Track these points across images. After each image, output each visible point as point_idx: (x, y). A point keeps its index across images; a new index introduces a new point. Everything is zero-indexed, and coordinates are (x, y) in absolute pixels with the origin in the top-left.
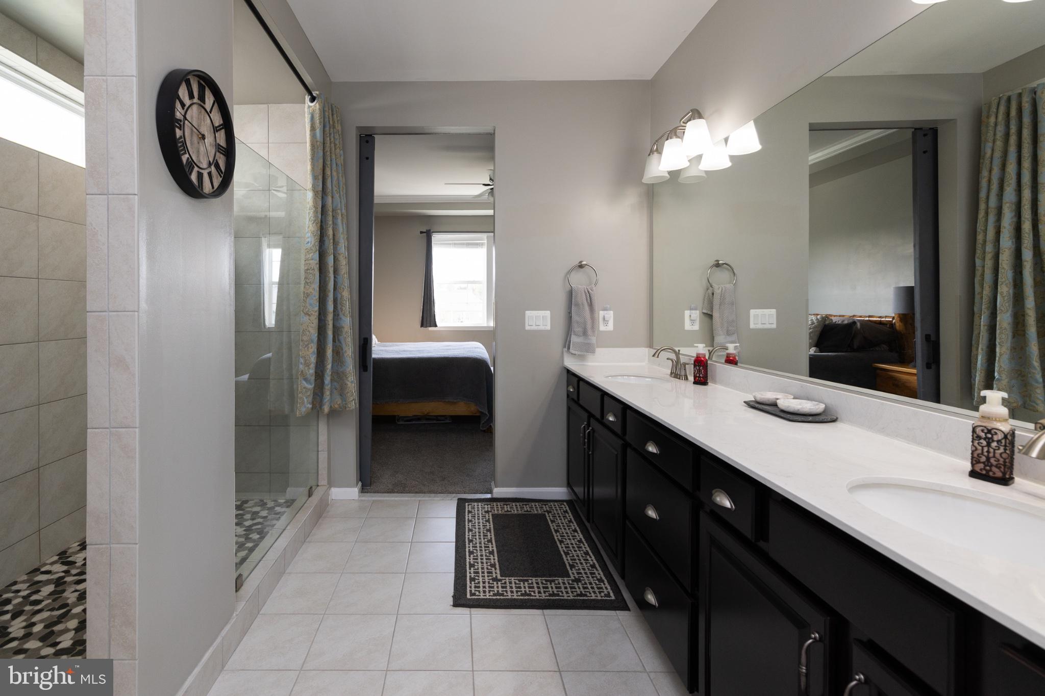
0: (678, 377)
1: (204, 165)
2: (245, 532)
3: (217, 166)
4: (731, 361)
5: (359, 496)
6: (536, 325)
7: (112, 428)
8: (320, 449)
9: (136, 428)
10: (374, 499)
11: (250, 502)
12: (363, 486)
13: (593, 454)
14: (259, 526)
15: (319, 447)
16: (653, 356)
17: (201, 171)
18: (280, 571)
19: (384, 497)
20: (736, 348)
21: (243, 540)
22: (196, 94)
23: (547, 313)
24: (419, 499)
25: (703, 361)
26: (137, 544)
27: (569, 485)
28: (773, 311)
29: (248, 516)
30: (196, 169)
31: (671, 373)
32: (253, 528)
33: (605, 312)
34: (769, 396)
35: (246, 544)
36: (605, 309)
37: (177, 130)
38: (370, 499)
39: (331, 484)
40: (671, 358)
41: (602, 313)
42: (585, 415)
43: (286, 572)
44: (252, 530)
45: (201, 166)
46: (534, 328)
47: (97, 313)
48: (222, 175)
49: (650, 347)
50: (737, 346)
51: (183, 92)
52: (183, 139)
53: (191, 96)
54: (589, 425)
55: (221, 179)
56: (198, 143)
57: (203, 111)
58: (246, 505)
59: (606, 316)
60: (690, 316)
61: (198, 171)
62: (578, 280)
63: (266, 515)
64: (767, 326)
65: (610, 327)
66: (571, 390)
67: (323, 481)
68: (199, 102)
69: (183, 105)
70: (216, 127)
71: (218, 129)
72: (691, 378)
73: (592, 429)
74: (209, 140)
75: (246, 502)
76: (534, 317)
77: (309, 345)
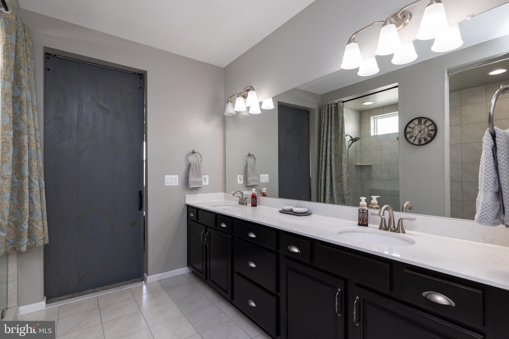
0: (243, 204)
4: (264, 195)
5: (46, 307)
10: (59, 305)
12: (48, 299)
13: (209, 245)
23: (177, 176)
24: (97, 296)
25: (255, 196)
28: (268, 175)
31: (239, 203)
33: (205, 176)
34: (287, 208)
36: (205, 174)
39: (19, 305)
40: (239, 196)
41: (203, 176)
42: (202, 227)
46: (170, 184)
49: (224, 192)
54: (206, 232)
59: (205, 178)
60: (240, 177)
62: (192, 159)
64: (266, 181)
65: (207, 183)
66: (192, 215)
67: (13, 304)
73: (209, 233)
76: (170, 179)
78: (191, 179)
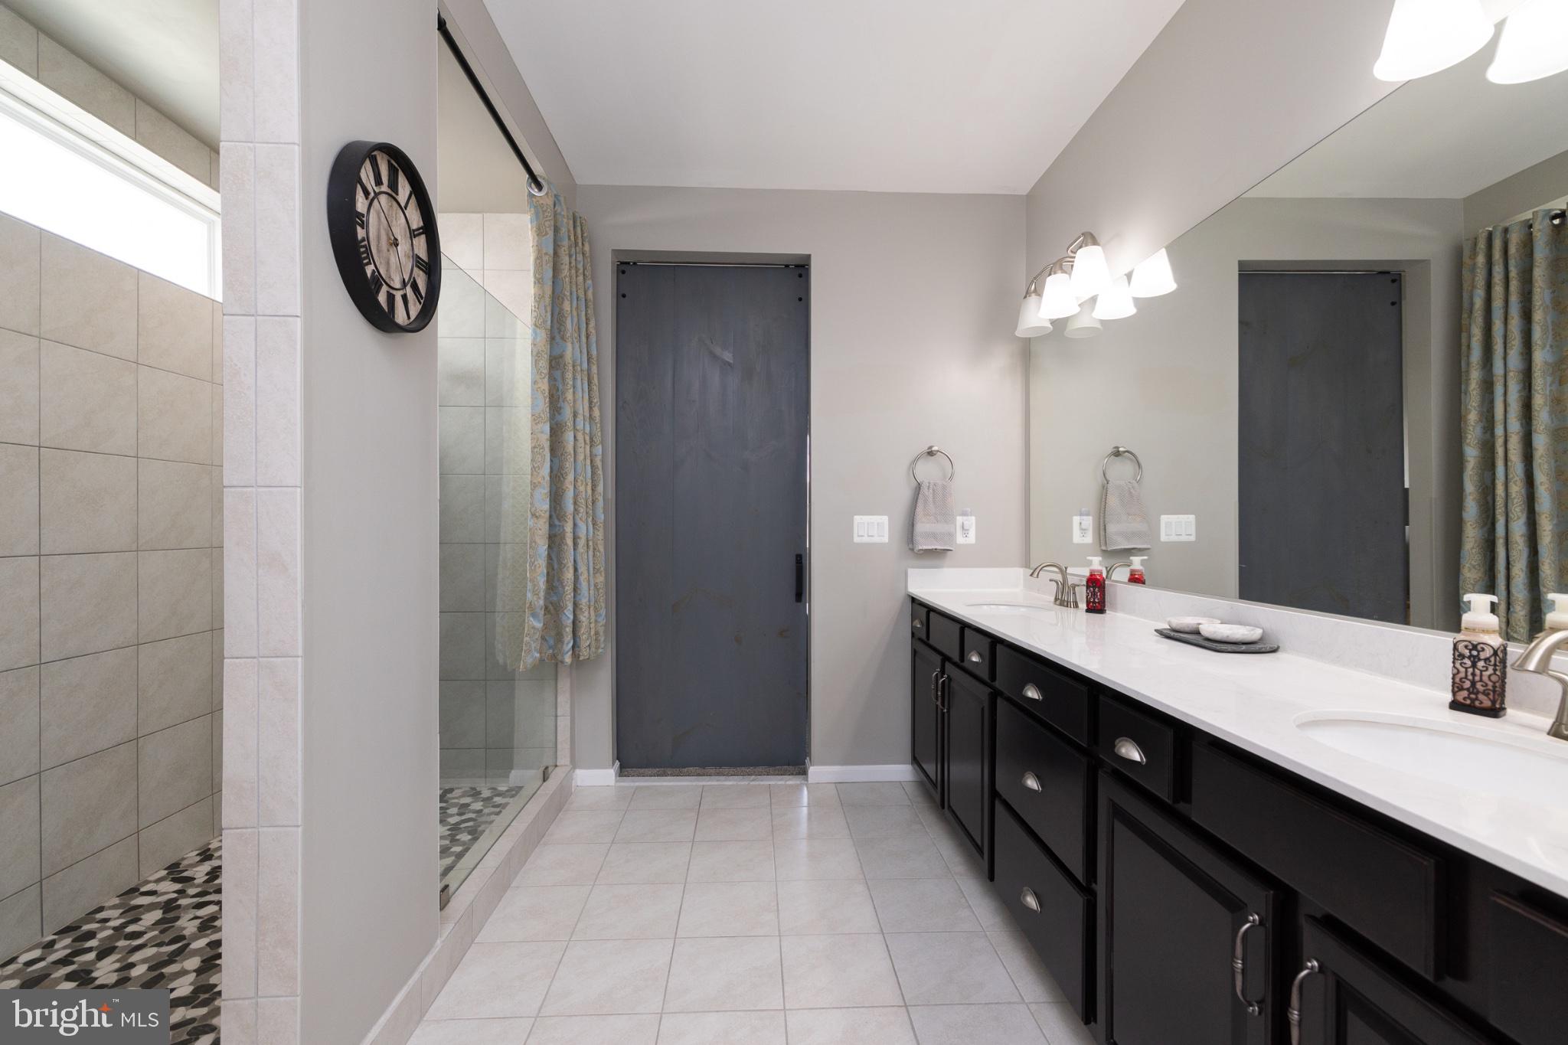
0: (1065, 604)
1: (398, 285)
2: (450, 832)
3: (415, 287)
4: (1136, 579)
5: (616, 781)
6: (869, 536)
7: (262, 657)
8: (559, 714)
9: (298, 657)
10: (637, 784)
11: (456, 791)
12: (622, 767)
13: (948, 712)
14: (471, 824)
15: (559, 710)
16: (1031, 575)
17: (392, 291)
18: (502, 884)
19: (654, 781)
20: (1143, 562)
21: (447, 842)
22: (385, 179)
23: (885, 519)
24: (704, 783)
25: (1099, 580)
26: (298, 826)
27: (916, 761)
28: (1192, 518)
29: (454, 810)
30: (384, 288)
31: (1056, 599)
32: (462, 826)
33: (965, 518)
34: (1189, 621)
35: (451, 848)
36: (964, 514)
37: (359, 229)
38: (632, 784)
39: (575, 764)
40: (1055, 578)
41: (960, 519)
42: (937, 659)
43: (512, 885)
44: (460, 828)
45: (392, 285)
46: (866, 539)
47: (239, 489)
48: (422, 301)
49: (1025, 567)
50: (1145, 560)
51: (366, 174)
52: (366, 243)
53: (379, 182)
54: (943, 672)
55: (420, 307)
56: (388, 251)
57: (395, 203)
58: (452, 795)
59: (965, 523)
60: (1082, 523)
61: (388, 292)
62: (927, 471)
63: (482, 808)
64: (1184, 538)
65: (972, 539)
66: (919, 626)
67: (564, 759)
68: (389, 191)
69: (366, 193)
70: (414, 231)
71: (416, 233)
72: (1083, 606)
73: (948, 676)
74: (404, 247)
75: (453, 790)
76: (866, 524)
77: (536, 563)
78: (921, 527)
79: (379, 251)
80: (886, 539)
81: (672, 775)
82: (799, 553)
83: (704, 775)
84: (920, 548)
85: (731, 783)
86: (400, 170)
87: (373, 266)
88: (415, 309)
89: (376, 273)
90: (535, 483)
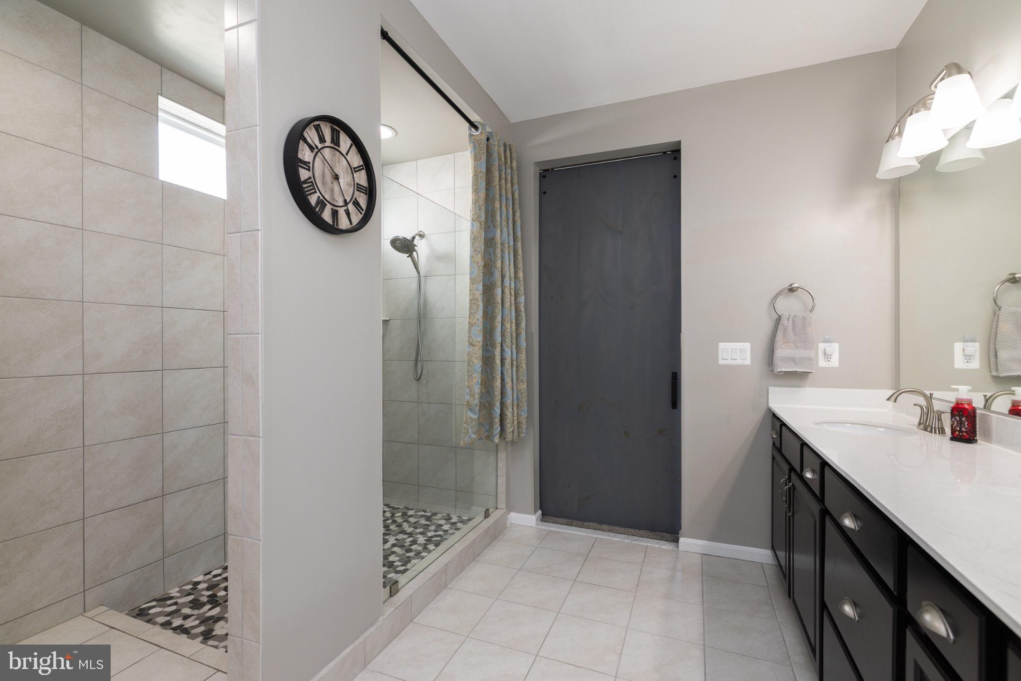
0: (930, 429)
1: (340, 203)
2: (425, 542)
3: (356, 204)
5: (538, 525)
6: (732, 359)
8: (499, 474)
9: (260, 437)
10: (551, 529)
12: (543, 515)
13: (793, 515)
15: (499, 471)
16: (888, 399)
17: (335, 208)
21: (421, 548)
22: (328, 137)
23: (747, 346)
24: (597, 536)
25: (967, 409)
26: (260, 540)
27: (773, 548)
30: (329, 207)
31: (920, 424)
32: (433, 539)
33: (828, 344)
35: (422, 553)
36: (827, 341)
37: (305, 172)
38: (547, 528)
39: (509, 509)
41: (821, 346)
42: (786, 468)
43: (448, 587)
44: (432, 541)
45: (336, 204)
46: (730, 362)
47: (234, 336)
48: (363, 213)
49: (895, 389)
51: (312, 137)
52: (312, 179)
53: (322, 140)
54: (789, 480)
55: (361, 215)
56: (332, 183)
57: (338, 153)
58: (434, 517)
59: (827, 349)
61: (332, 209)
62: (787, 305)
63: (448, 529)
65: (835, 362)
67: (501, 505)
68: (333, 145)
69: (311, 148)
70: (354, 168)
71: (356, 170)
73: (793, 486)
74: (345, 180)
75: (435, 514)
76: (730, 350)
77: (473, 375)
78: (781, 352)
79: (324, 183)
80: (748, 362)
81: (576, 526)
82: (675, 371)
83: (599, 530)
84: (779, 370)
85: (618, 539)
86: (341, 130)
87: (318, 194)
88: (356, 218)
89: (321, 198)
90: (472, 323)
